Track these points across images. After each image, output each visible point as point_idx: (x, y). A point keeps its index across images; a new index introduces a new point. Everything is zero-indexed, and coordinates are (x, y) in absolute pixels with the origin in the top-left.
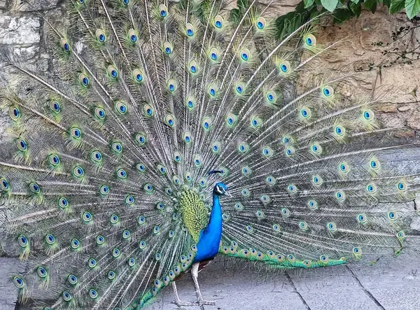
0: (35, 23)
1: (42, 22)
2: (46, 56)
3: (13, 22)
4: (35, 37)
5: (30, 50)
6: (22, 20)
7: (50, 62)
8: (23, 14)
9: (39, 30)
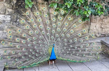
0: (10, 16)
1: (11, 16)
2: (12, 22)
3: (6, 16)
4: (10, 19)
5: (9, 21)
6: (8, 16)
7: (13, 23)
8: (8, 15)
9: (11, 18)
